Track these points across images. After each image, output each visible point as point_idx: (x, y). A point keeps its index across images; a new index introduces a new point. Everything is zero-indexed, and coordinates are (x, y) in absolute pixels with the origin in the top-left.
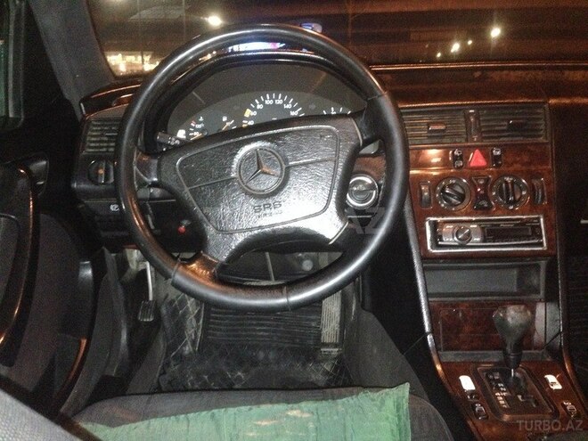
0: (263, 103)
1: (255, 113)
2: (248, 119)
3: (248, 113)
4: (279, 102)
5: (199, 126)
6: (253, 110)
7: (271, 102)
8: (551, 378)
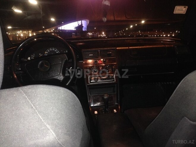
0: (50, 50)
1: (47, 53)
2: (46, 54)
3: (46, 52)
4: (53, 50)
5: (33, 56)
6: (47, 52)
7: (51, 50)
8: (115, 110)
